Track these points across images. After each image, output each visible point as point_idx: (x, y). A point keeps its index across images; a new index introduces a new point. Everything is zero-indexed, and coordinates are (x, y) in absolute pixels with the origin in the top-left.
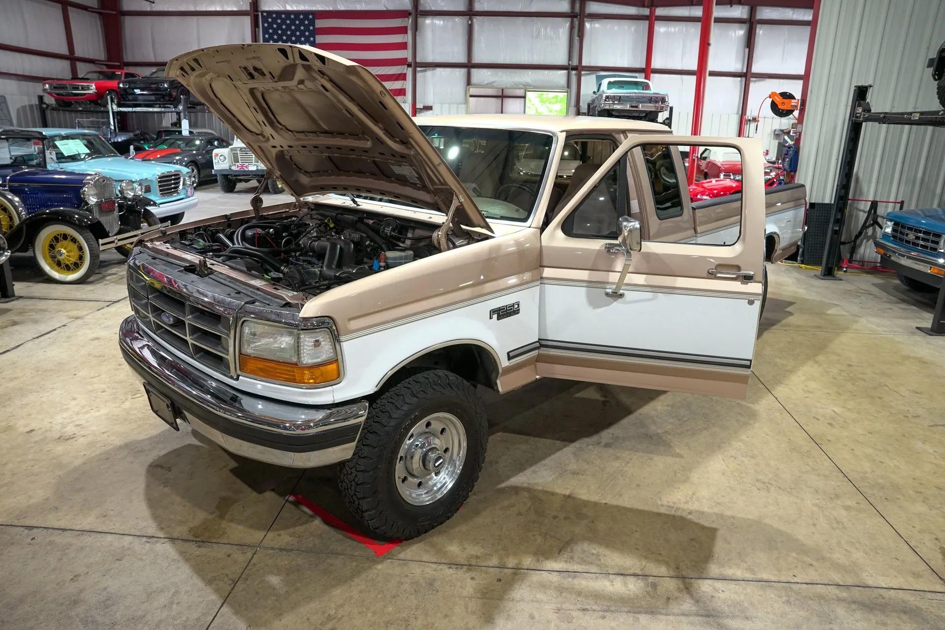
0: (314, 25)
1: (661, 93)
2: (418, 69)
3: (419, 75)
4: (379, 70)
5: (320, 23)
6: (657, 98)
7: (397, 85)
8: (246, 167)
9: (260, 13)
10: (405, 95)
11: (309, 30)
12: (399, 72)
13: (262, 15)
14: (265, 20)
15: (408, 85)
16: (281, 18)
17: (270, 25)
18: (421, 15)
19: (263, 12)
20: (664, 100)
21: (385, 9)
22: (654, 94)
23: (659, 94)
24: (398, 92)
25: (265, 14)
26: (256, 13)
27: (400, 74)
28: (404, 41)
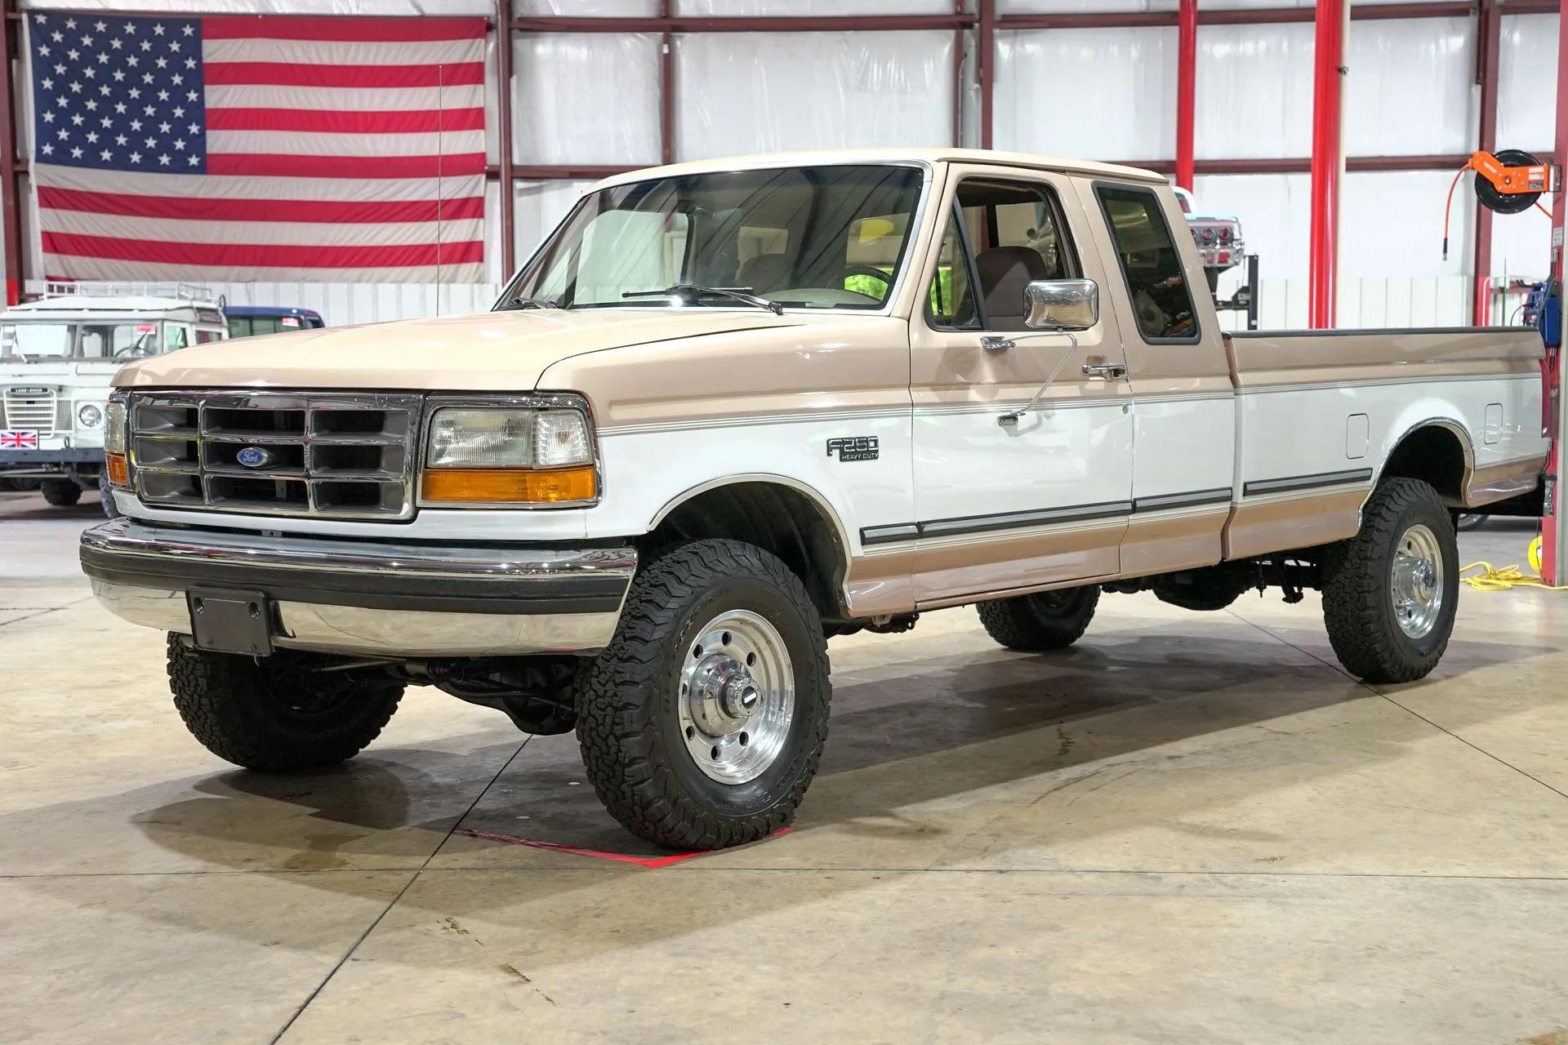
0: (198, 55)
1: (1218, 217)
2: (519, 185)
3: (520, 202)
4: (403, 188)
5: (217, 51)
6: (1209, 230)
7: (457, 231)
8: (32, 441)
9: (25, 17)
10: (481, 260)
11: (183, 71)
12: (463, 195)
13: (32, 21)
14: (41, 35)
15: (489, 230)
16: (93, 33)
17: (58, 53)
18: (522, 30)
19: (33, 13)
20: (1226, 236)
21: (415, 13)
22: (1200, 219)
23: (1213, 220)
24: (460, 250)
25: (41, 19)
26: (11, 16)
27: (465, 201)
28: (475, 105)
